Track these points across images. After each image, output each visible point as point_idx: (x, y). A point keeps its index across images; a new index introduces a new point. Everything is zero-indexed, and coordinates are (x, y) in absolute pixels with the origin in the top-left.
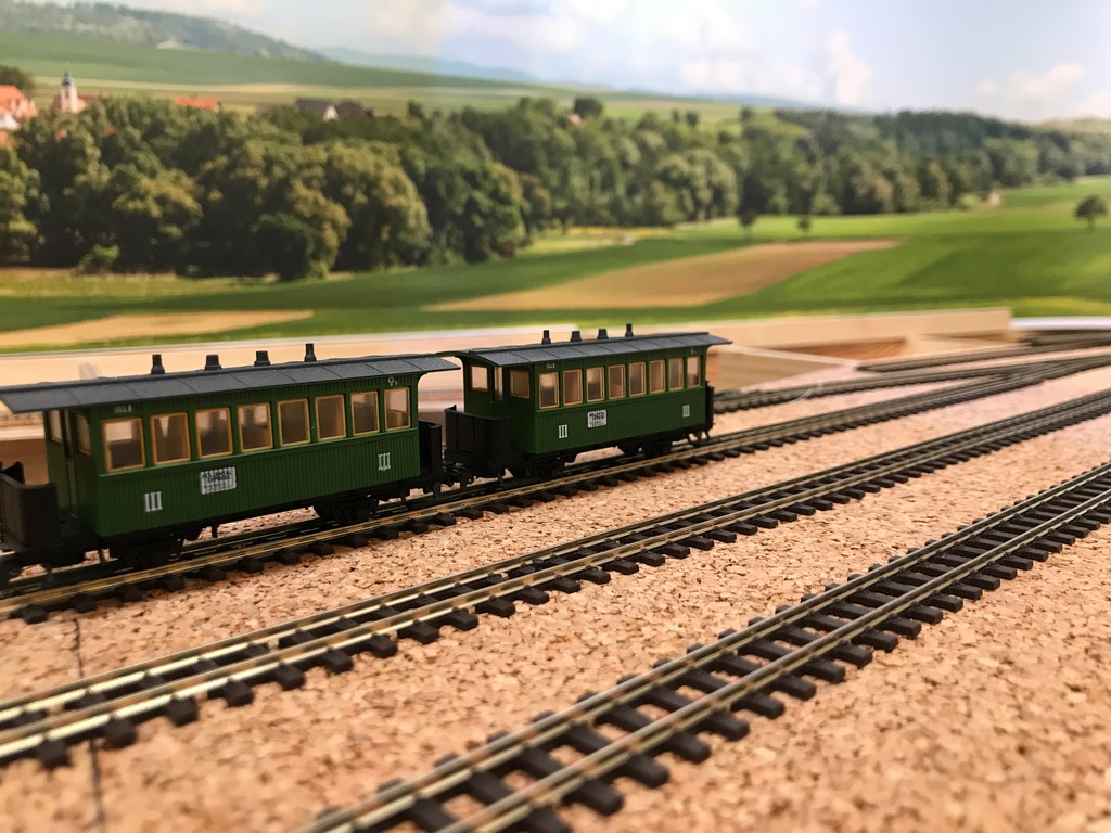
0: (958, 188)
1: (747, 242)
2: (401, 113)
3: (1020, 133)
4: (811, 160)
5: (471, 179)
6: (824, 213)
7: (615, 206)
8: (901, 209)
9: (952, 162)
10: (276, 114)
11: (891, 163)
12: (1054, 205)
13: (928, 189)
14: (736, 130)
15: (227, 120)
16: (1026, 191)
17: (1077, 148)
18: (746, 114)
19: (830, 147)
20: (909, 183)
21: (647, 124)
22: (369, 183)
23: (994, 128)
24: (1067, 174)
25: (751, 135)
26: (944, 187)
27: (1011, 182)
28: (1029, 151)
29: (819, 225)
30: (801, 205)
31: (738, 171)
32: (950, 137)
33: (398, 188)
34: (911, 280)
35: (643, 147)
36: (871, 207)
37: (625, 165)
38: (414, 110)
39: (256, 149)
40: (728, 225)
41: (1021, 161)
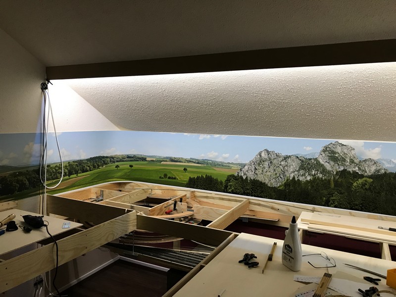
0: (99, 166)
1: (70, 179)
2: (26, 172)
3: (107, 157)
4: (78, 167)
5: (34, 178)
6: (80, 173)
7: (52, 177)
8: (91, 171)
9: (98, 163)
10: (11, 175)
11: (89, 165)
12: (112, 166)
13: (94, 167)
14: (68, 165)
15: (5, 177)
16: (108, 165)
17: (115, 159)
18: (69, 163)
19: (80, 164)
20: (92, 167)
21: (56, 166)
22: (22, 181)
23: (103, 157)
24: (114, 162)
25: (69, 165)
26: (97, 166)
27: (106, 164)
28: (109, 160)
29: (79, 175)
30: (77, 173)
31: (68, 170)
32: (97, 160)
33: (25, 181)
34: (93, 180)
35: (56, 169)
36: (87, 171)
37: (53, 172)
38: (27, 171)
39: (8, 179)
40: (67, 177)
41: (107, 161)
